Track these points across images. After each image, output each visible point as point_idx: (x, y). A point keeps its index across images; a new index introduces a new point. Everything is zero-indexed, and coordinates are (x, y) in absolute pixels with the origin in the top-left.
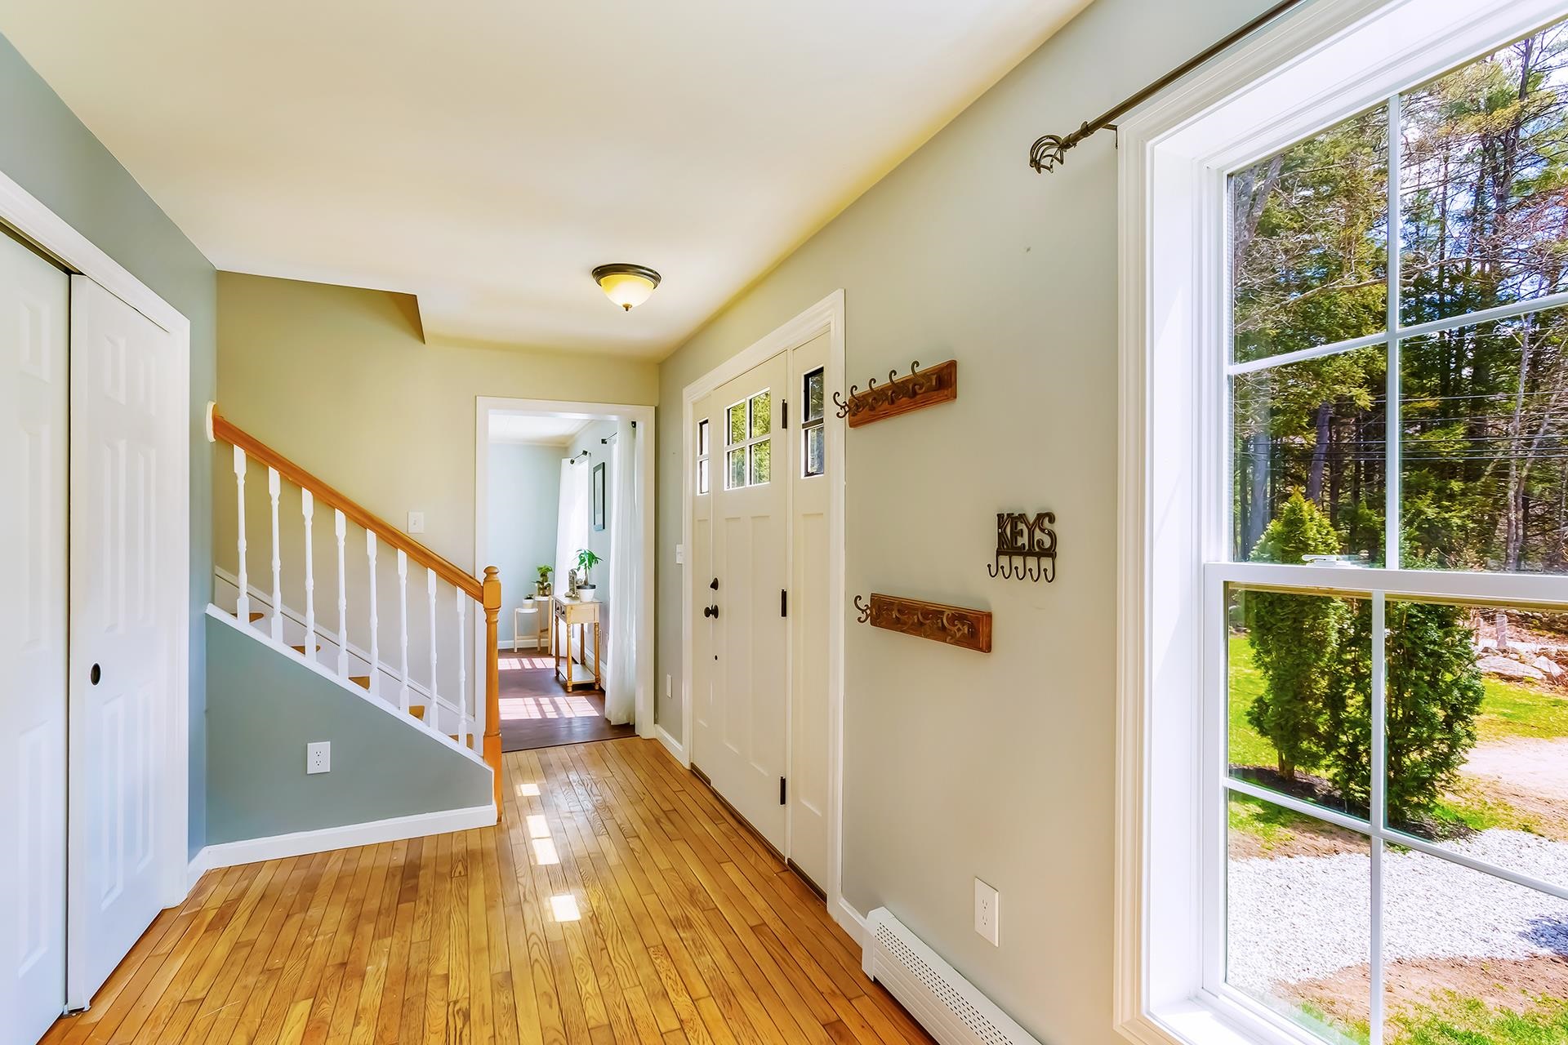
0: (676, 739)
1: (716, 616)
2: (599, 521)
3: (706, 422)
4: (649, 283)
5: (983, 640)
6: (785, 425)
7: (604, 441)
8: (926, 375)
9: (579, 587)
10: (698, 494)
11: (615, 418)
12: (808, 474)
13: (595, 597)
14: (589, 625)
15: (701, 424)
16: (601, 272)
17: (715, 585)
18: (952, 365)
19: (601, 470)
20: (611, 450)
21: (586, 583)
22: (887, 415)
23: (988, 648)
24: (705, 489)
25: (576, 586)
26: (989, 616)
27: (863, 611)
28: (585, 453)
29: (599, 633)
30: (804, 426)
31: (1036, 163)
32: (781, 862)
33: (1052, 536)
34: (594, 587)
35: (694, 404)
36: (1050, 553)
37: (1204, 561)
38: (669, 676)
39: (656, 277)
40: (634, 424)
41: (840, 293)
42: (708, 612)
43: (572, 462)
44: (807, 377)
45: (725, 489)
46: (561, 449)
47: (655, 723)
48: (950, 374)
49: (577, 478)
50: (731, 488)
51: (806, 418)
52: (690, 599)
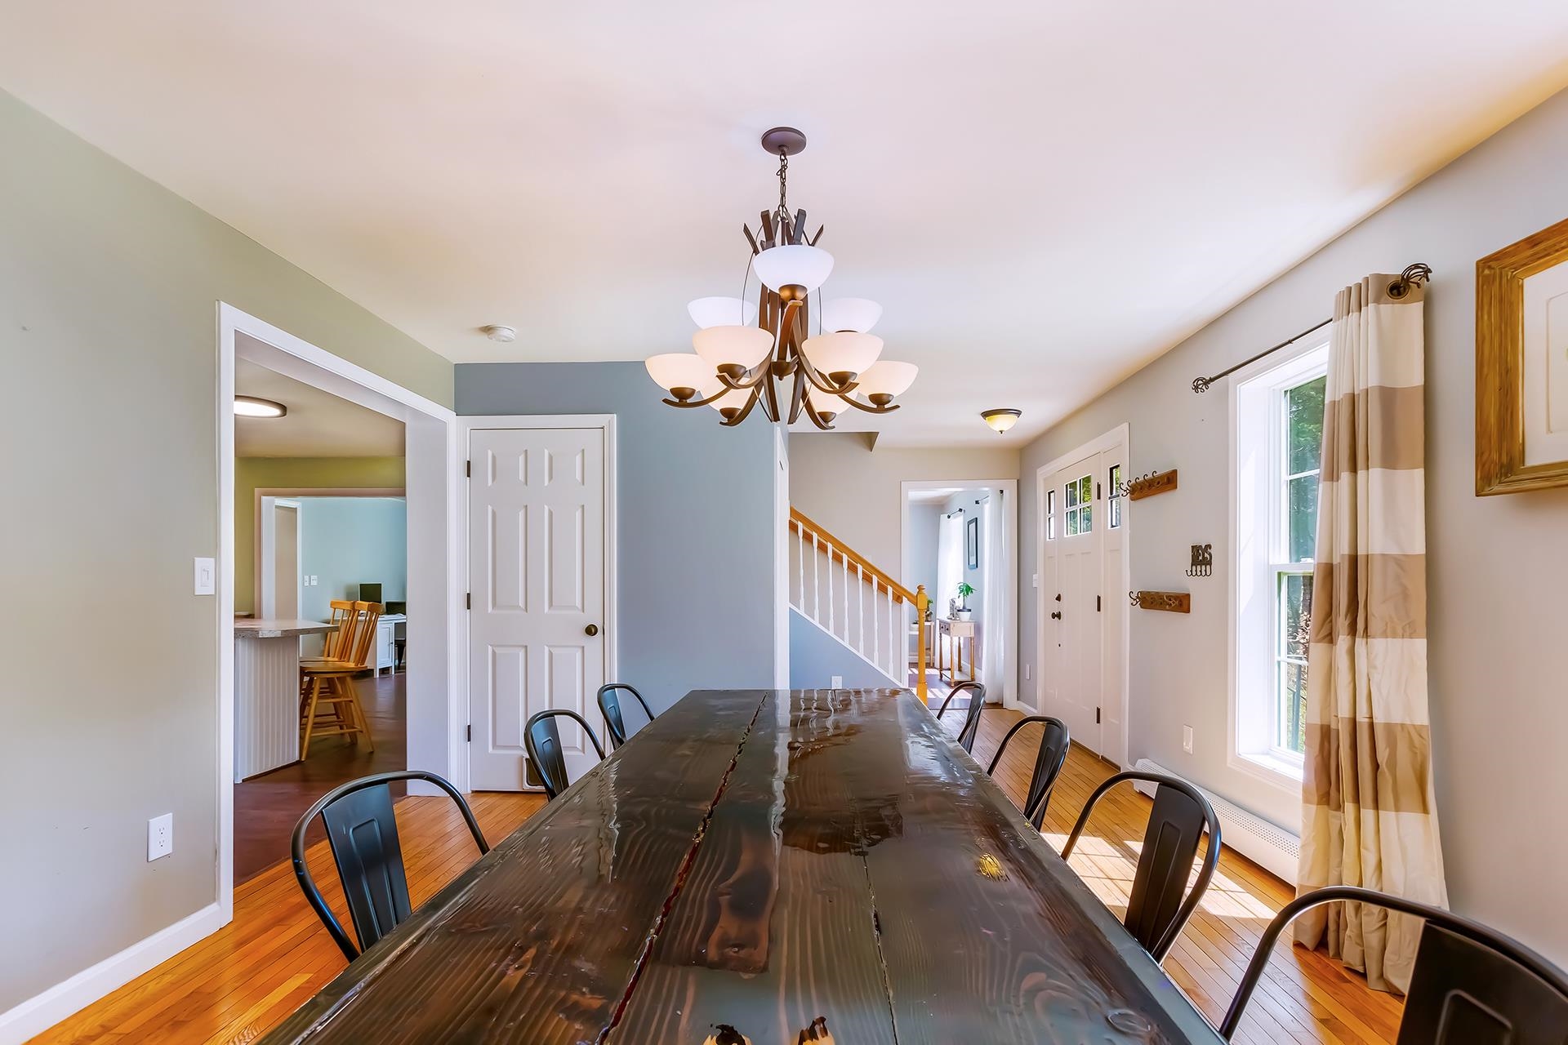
0: (1033, 707)
1: (1060, 619)
2: (973, 562)
3: (1053, 491)
4: (1015, 416)
5: (1185, 606)
6: (1099, 498)
7: (977, 502)
8: (1161, 477)
9: (958, 611)
10: (1048, 540)
11: (987, 489)
12: (1113, 526)
13: (970, 619)
14: (965, 638)
15: (1049, 493)
16: (986, 414)
17: (1058, 598)
18: (1175, 472)
19: (974, 523)
20: (982, 509)
21: (964, 607)
22: (1148, 496)
23: (1188, 611)
24: (1052, 536)
25: (955, 612)
26: (1188, 595)
27: (1134, 600)
28: (961, 510)
29: (974, 645)
30: (1110, 498)
31: (1196, 388)
32: (1096, 759)
33: (1210, 555)
34: (970, 610)
35: (1045, 480)
36: (1210, 563)
37: (1271, 563)
38: (1028, 666)
39: (1018, 413)
40: (1002, 492)
41: (1125, 425)
42: (1054, 616)
43: (949, 517)
44: (1111, 469)
45: (1065, 536)
46: (939, 508)
47: (1018, 700)
48: (1173, 477)
49: (954, 529)
50: (1069, 536)
51: (1111, 493)
52: (1042, 608)
